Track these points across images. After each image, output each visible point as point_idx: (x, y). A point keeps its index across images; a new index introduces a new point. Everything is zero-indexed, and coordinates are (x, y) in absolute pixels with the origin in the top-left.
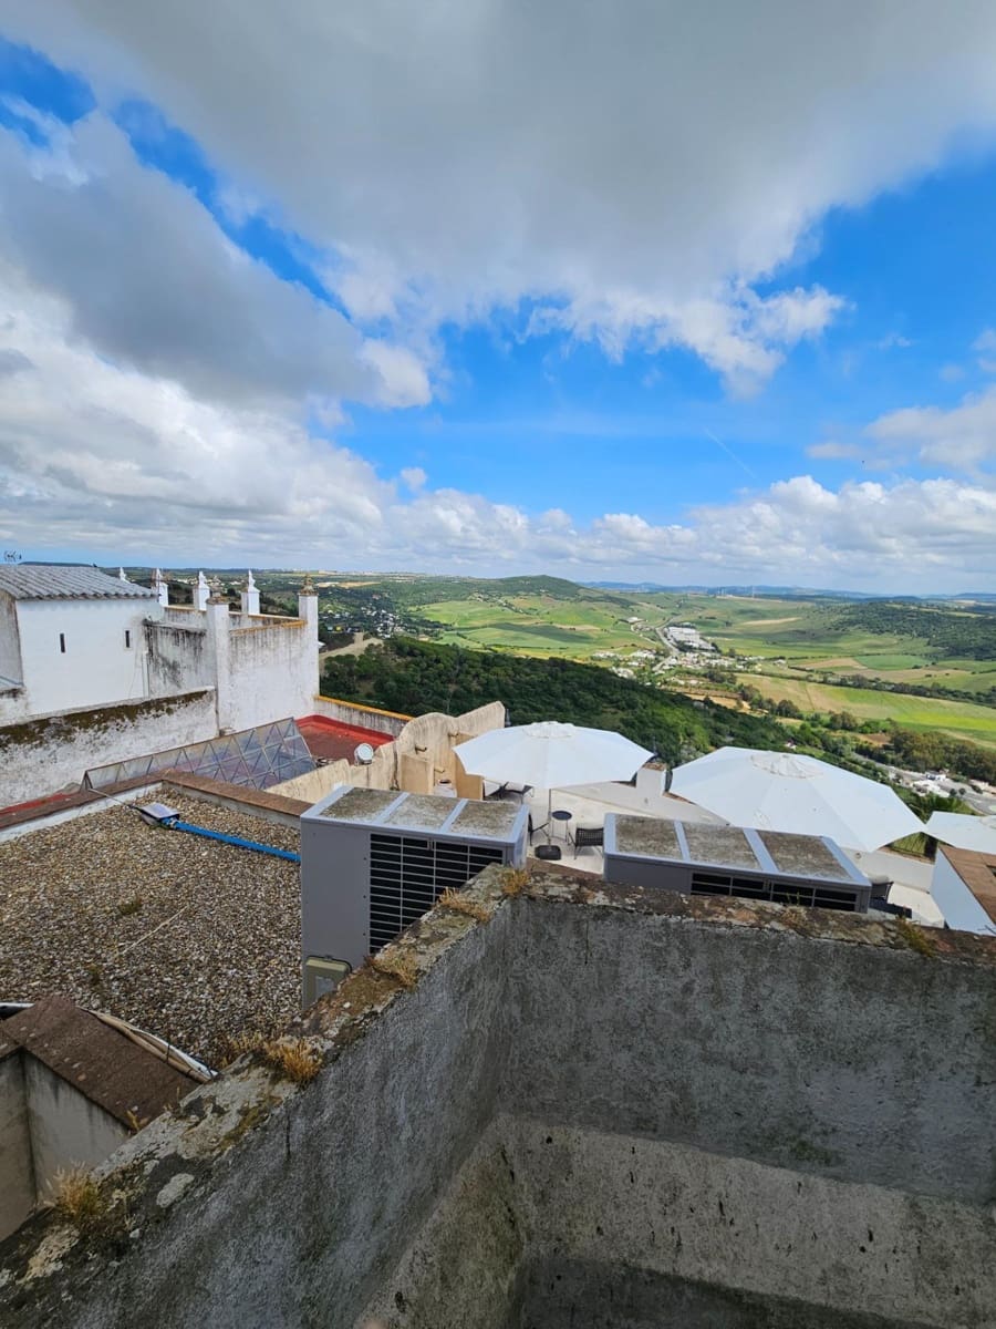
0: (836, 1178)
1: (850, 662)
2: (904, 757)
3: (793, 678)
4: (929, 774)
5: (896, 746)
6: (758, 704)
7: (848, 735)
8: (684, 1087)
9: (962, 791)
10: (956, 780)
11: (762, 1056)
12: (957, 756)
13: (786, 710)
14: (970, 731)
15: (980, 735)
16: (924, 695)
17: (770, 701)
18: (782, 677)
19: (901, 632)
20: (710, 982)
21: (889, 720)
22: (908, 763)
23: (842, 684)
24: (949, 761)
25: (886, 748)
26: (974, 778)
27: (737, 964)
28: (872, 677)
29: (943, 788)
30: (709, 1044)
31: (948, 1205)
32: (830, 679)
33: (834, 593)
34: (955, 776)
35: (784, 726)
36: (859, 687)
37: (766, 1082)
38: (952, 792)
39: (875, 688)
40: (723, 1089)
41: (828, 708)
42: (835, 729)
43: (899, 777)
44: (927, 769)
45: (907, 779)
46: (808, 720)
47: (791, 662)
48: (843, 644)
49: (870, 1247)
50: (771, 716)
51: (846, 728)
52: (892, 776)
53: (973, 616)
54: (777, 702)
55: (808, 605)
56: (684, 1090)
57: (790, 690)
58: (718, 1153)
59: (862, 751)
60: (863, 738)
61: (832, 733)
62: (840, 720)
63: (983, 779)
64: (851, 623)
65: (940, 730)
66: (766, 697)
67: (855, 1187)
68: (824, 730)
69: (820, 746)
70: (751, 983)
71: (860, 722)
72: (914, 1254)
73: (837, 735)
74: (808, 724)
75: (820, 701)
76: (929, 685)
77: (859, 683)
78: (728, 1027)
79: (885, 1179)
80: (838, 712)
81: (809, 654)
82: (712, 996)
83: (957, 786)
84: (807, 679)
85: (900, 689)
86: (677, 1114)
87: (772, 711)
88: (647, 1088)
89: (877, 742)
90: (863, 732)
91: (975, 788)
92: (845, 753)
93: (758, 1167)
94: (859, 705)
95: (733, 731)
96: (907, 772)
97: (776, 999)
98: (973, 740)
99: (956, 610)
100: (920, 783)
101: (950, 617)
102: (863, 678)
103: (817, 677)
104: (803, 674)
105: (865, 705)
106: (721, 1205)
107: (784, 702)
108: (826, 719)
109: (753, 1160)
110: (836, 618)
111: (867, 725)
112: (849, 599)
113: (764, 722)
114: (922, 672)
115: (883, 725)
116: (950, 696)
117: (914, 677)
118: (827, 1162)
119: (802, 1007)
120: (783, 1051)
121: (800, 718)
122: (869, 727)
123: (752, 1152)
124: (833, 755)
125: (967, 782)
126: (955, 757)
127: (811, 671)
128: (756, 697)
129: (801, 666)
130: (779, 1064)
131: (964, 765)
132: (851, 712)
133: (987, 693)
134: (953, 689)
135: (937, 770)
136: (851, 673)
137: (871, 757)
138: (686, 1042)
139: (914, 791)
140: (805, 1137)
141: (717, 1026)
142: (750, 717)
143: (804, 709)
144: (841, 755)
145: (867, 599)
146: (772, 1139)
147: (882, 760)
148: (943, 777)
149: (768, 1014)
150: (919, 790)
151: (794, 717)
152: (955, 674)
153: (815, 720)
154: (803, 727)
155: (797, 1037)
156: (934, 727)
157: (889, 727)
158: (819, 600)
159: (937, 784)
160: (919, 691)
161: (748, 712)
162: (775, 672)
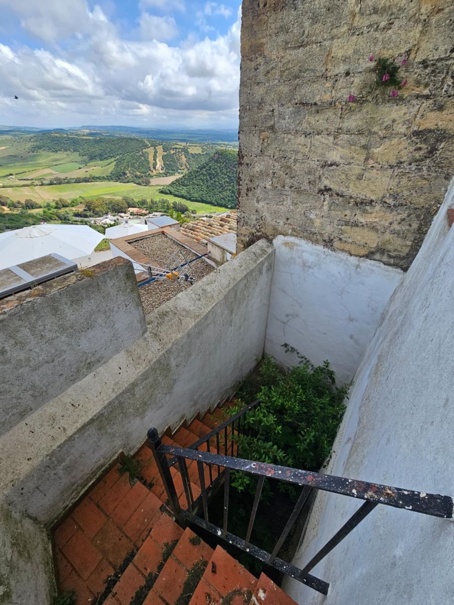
0: (104, 363)
1: (48, 171)
2: (93, 212)
3: (24, 186)
4: (105, 216)
5: (88, 208)
6: (13, 206)
7: (67, 209)
8: (33, 386)
9: (118, 219)
10: (114, 216)
11: (56, 350)
12: (111, 205)
13: (30, 205)
14: (111, 194)
15: (114, 194)
16: (88, 182)
17: (19, 203)
18: (18, 186)
19: (66, 150)
20: (12, 341)
21: (80, 197)
22: (96, 214)
23: (51, 184)
24: (109, 209)
25: (85, 210)
26: (119, 213)
27: (21, 326)
28: (63, 177)
29: (111, 220)
30: (31, 364)
31: (135, 343)
32: (44, 182)
33: (19, 128)
34: (113, 214)
35: (35, 214)
36: (60, 183)
37: (64, 357)
38: (115, 221)
39: (68, 183)
40: (49, 373)
41: (52, 198)
42: (60, 208)
43: (95, 222)
44: (103, 214)
45: (98, 222)
46: (45, 207)
47: (18, 176)
48: (41, 161)
49: (121, 371)
50: (24, 211)
51: (65, 206)
52: (92, 222)
53: (91, 138)
54: (23, 202)
55: (8, 137)
56: (33, 387)
57: (26, 193)
58: (63, 392)
59: (77, 215)
60: (74, 209)
61: (60, 211)
62: (59, 203)
63: (122, 212)
64: (40, 148)
65: (100, 197)
66: (15, 200)
67: (111, 360)
68: (55, 210)
69: (57, 219)
70: (33, 329)
71: (69, 202)
72: (132, 362)
73: (62, 211)
74: (46, 209)
75: (45, 196)
76: (88, 176)
77: (59, 182)
78: (35, 352)
79: (117, 351)
80: (57, 199)
81: (26, 170)
82: (18, 346)
83: (115, 218)
84: (32, 185)
85: (78, 181)
86: (36, 396)
87: (23, 207)
88: (15, 401)
89: (80, 209)
90: (73, 206)
91: (121, 216)
92: (70, 218)
93: (79, 383)
94: (65, 193)
95: (7, 225)
96: (97, 218)
97: (48, 327)
98: (113, 197)
99: (83, 136)
100: (104, 221)
101: (82, 140)
102: (60, 179)
103: (37, 182)
104: (29, 182)
105: (68, 193)
106: (72, 405)
107: (27, 201)
108: (53, 204)
109: (76, 382)
110: (29, 145)
111: (73, 202)
112: (29, 132)
113: (22, 215)
114: (83, 170)
115: (80, 200)
116: (98, 179)
117: (81, 174)
118: (99, 361)
119: (60, 323)
120: (63, 342)
121: (40, 207)
122: (74, 203)
123: (74, 381)
124: (65, 220)
125: (117, 215)
126: (110, 206)
127: (32, 179)
128: (9, 202)
129: (25, 178)
130: (65, 348)
131: (114, 208)
132: (63, 198)
133: (109, 175)
134: (98, 176)
135: (107, 214)
136: (53, 177)
137: (81, 217)
138: (20, 371)
139: (103, 225)
140: (88, 361)
141: (30, 355)
142: (12, 215)
143: (39, 202)
144: (69, 220)
145: (40, 132)
146: (78, 371)
147: (86, 216)
148: (109, 216)
149: (49, 335)
150: (104, 224)
151: (37, 208)
152: (96, 168)
153: (48, 206)
154: (44, 212)
155: (65, 334)
156: (99, 195)
157: (82, 200)
158: (13, 133)
159: (109, 219)
160: (86, 180)
161: (10, 212)
162: (12, 184)
